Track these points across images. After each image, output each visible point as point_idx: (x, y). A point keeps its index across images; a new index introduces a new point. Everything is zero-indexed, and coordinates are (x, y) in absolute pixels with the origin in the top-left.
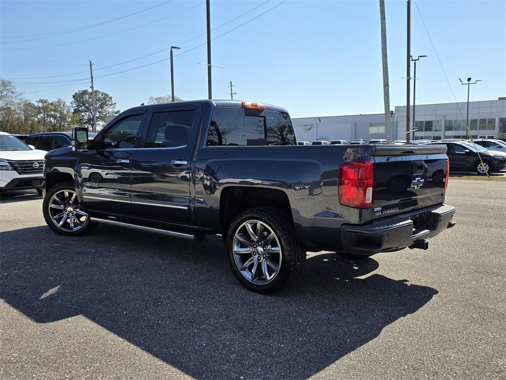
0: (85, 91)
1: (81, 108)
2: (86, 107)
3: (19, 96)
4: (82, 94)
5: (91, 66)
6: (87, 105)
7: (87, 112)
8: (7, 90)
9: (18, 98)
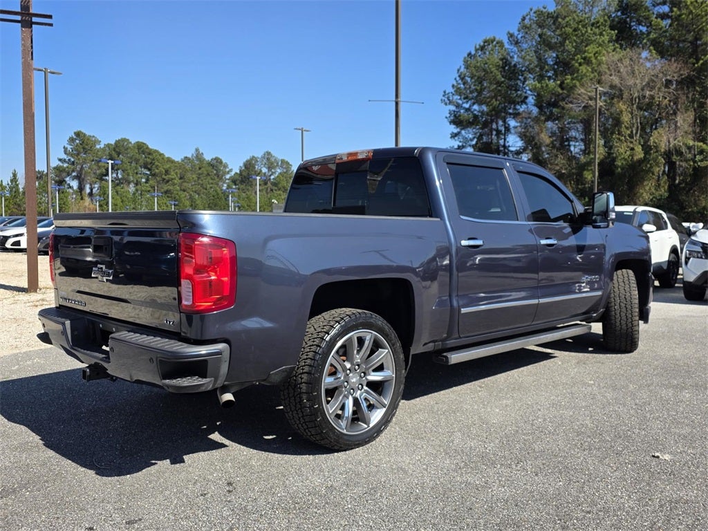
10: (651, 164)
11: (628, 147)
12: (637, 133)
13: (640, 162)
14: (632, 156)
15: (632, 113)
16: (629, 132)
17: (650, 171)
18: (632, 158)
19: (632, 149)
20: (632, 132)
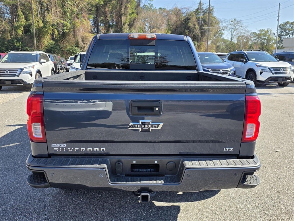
0: (287, 22)
1: (283, 33)
2: (286, 32)
3: (245, 29)
4: (285, 24)
5: (279, 5)
6: (287, 31)
7: (286, 35)
8: (239, 25)
9: (244, 30)
10: (47, 29)
11: (36, 20)
12: (39, 14)
13: (42, 28)
14: (38, 24)
15: (37, 5)
16: (36, 14)
17: (47, 32)
18: (39, 26)
19: (38, 22)
20: (37, 14)
